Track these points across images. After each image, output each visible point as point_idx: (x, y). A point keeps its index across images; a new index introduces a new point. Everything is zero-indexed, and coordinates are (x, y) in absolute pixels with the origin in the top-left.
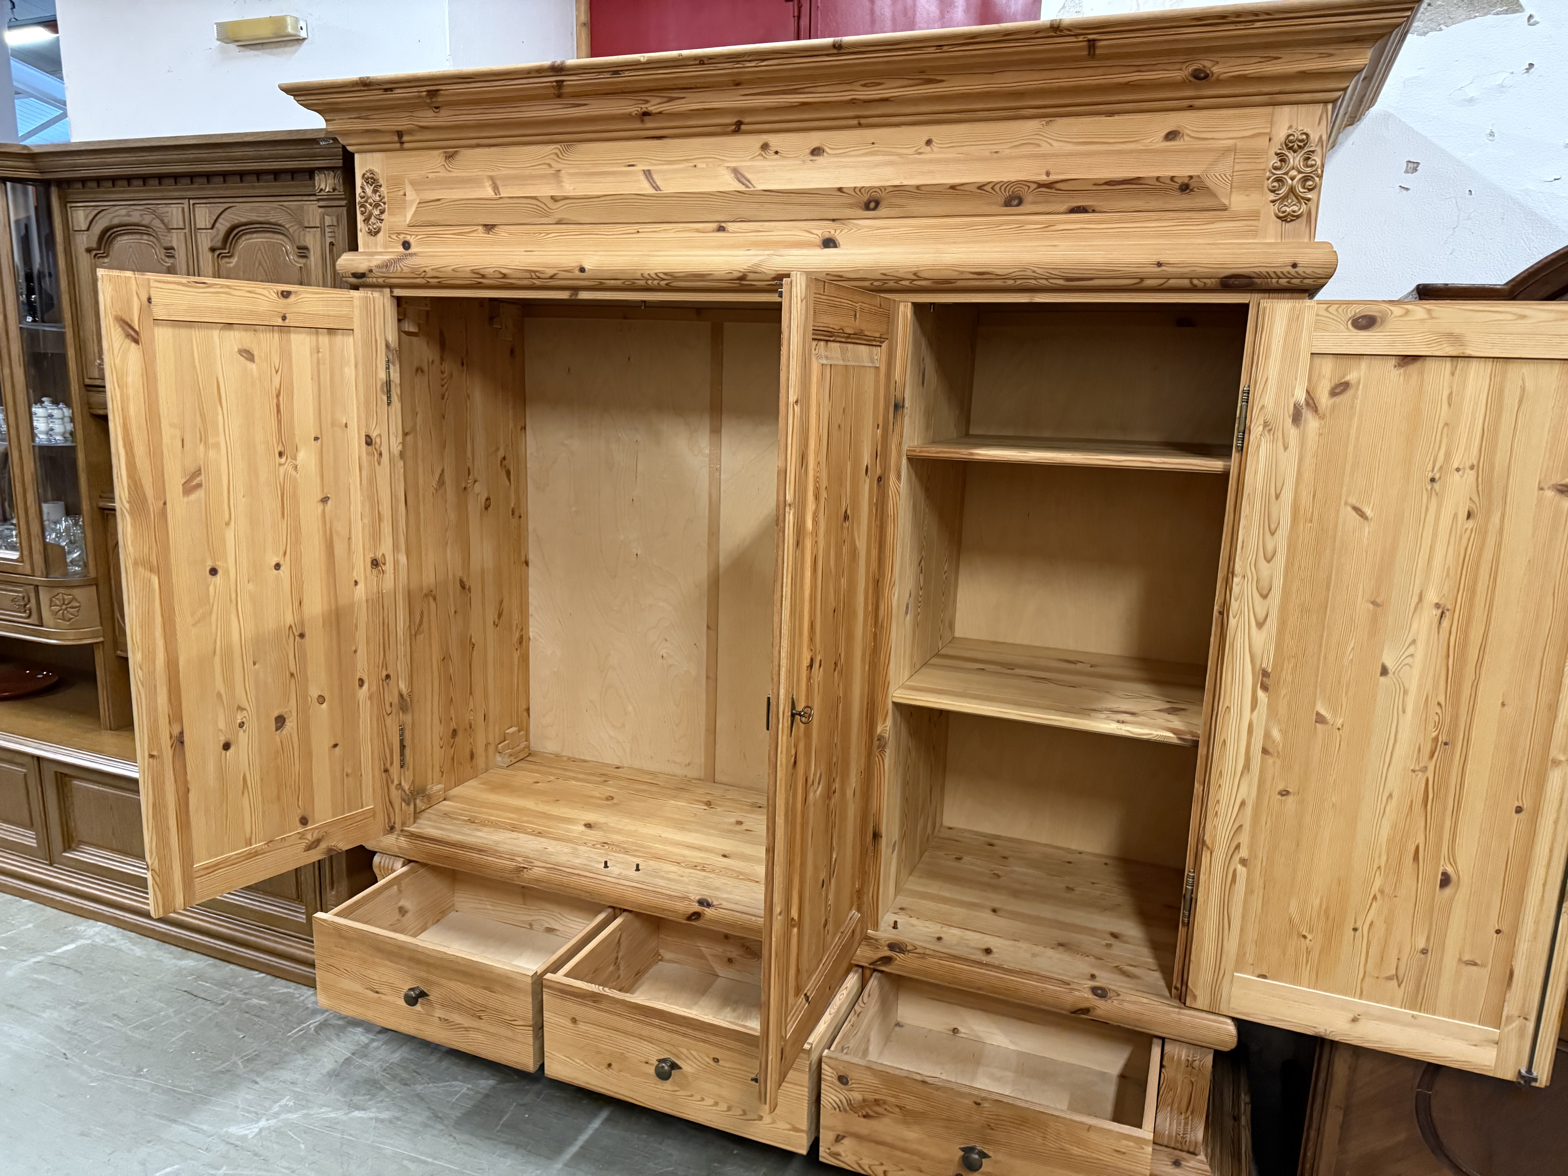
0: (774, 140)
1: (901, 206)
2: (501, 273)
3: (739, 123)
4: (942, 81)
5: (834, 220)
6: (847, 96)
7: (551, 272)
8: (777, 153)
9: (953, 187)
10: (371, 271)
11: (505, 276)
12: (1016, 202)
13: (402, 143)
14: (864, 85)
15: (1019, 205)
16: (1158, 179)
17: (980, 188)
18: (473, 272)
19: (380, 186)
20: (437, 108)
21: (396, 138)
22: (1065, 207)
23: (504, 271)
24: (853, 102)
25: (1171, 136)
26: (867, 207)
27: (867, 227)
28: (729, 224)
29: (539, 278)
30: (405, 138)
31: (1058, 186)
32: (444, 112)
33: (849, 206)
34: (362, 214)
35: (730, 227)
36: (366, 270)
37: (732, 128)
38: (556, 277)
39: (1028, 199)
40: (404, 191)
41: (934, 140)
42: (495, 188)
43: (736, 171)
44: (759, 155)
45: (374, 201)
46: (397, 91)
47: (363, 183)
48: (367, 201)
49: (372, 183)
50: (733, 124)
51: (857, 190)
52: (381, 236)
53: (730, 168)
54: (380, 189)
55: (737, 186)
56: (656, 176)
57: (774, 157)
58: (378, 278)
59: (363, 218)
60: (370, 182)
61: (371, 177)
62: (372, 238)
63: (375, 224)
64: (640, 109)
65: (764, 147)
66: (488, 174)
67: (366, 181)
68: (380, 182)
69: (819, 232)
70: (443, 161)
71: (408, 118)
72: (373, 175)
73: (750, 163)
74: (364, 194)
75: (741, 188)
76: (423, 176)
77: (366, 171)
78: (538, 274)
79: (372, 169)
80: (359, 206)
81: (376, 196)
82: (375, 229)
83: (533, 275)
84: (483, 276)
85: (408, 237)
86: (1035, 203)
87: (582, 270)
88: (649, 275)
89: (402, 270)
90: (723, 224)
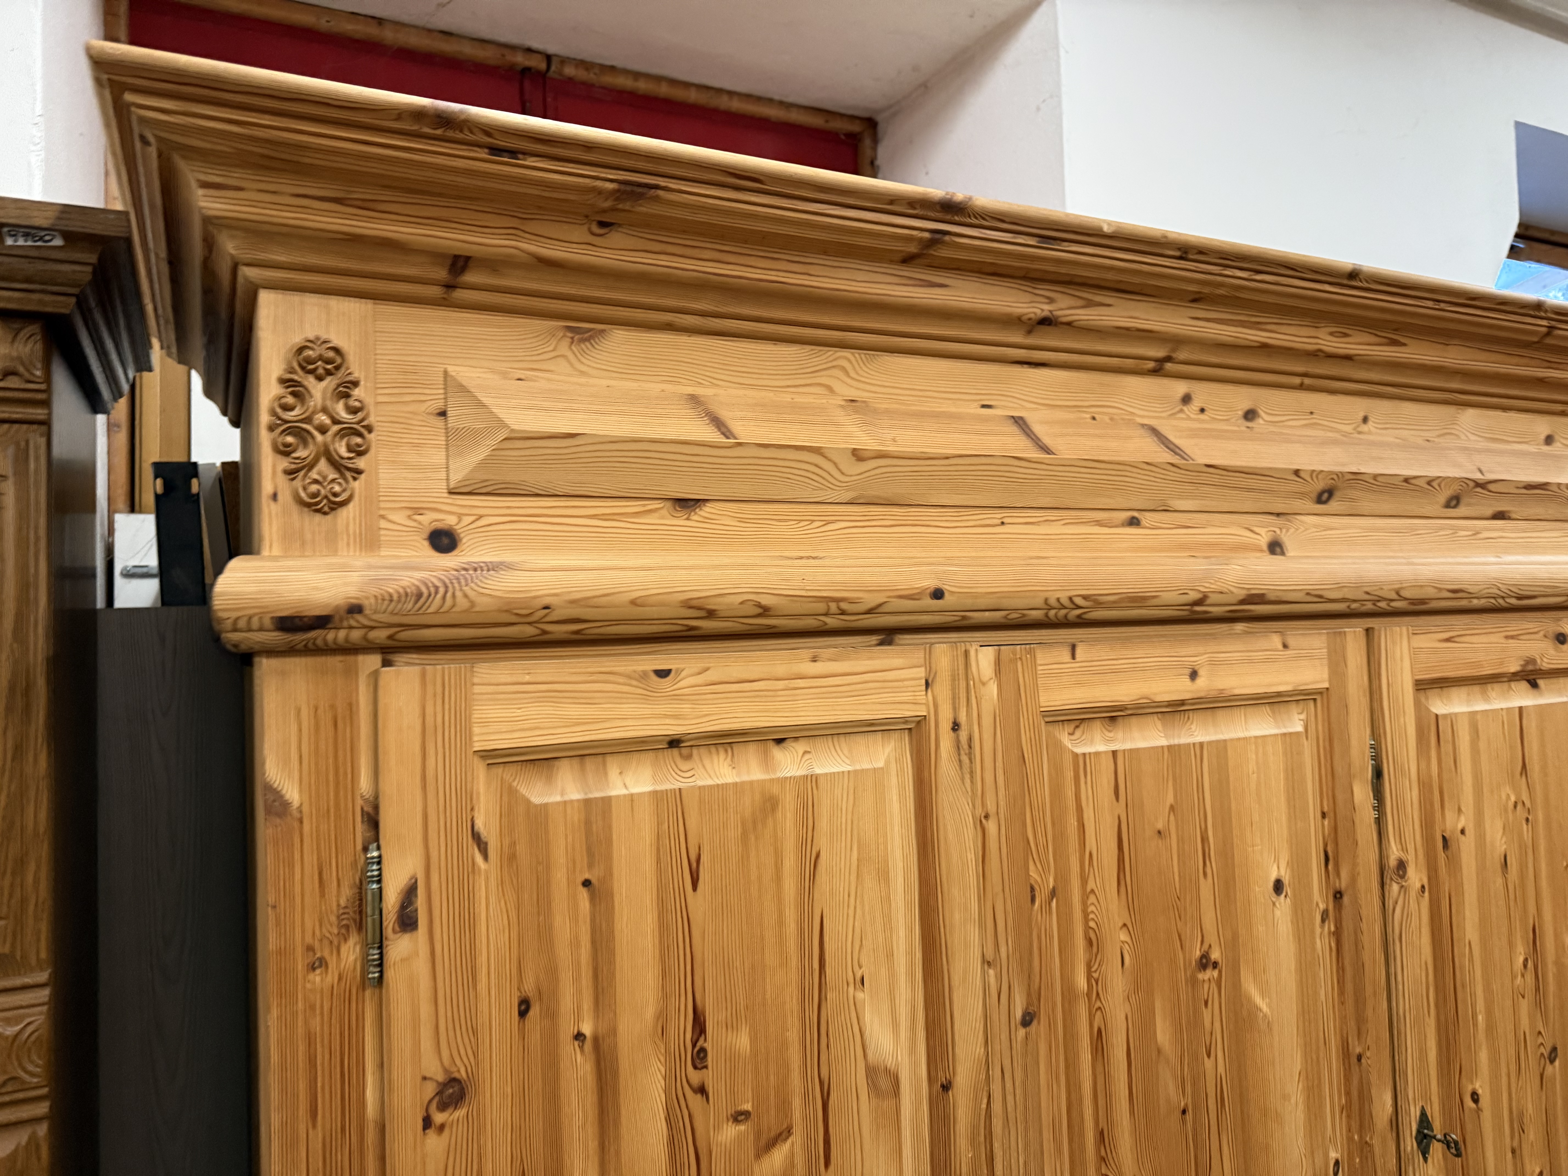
0: (1202, 392)
1: (1352, 500)
2: (759, 605)
3: (1168, 359)
4: (1404, 345)
5: (1278, 515)
6: (1310, 344)
7: (871, 600)
8: (1202, 410)
9: (1407, 480)
10: (355, 609)
11: (765, 611)
12: (1454, 503)
13: (450, 287)
14: (1331, 334)
15: (1455, 507)
16: (1559, 485)
17: (1429, 483)
18: (688, 604)
19: (355, 384)
20: (602, 224)
21: (442, 274)
22: (1489, 512)
23: (765, 600)
24: (1316, 355)
25: (1549, 440)
26: (1320, 500)
27: (1315, 526)
28: (1147, 514)
29: (843, 613)
30: (471, 277)
31: (1491, 487)
32: (616, 238)
33: (1302, 495)
34: (284, 451)
35: (1147, 518)
36: (337, 608)
37: (1151, 365)
38: (880, 610)
39: (1464, 500)
40: (440, 404)
41: (1371, 419)
42: (718, 423)
43: (1154, 431)
44: (1181, 411)
45: (336, 422)
46: (530, 162)
47: (292, 371)
48: (308, 420)
49: (329, 373)
50: (1156, 360)
51: (1314, 475)
52: (344, 514)
53: (1143, 425)
54: (356, 392)
55: (1167, 457)
56: (1038, 429)
57: (1202, 416)
58: (372, 628)
59: (284, 463)
60: (321, 371)
61: (320, 358)
62: (318, 517)
63: (333, 481)
64: (1038, 311)
65: (1186, 399)
66: (690, 390)
67: (303, 368)
68: (356, 375)
69: (1262, 531)
70: (564, 348)
71: (514, 231)
72: (331, 354)
73: (1174, 422)
74: (290, 400)
75: (1175, 460)
76: (504, 375)
77: (297, 339)
78: (844, 606)
79: (324, 336)
80: (271, 428)
81: (340, 410)
82: (335, 495)
83: (833, 607)
84: (711, 614)
85: (450, 521)
86: (1469, 505)
87: (938, 594)
88: (1058, 600)
89: (473, 604)
90: (1136, 514)
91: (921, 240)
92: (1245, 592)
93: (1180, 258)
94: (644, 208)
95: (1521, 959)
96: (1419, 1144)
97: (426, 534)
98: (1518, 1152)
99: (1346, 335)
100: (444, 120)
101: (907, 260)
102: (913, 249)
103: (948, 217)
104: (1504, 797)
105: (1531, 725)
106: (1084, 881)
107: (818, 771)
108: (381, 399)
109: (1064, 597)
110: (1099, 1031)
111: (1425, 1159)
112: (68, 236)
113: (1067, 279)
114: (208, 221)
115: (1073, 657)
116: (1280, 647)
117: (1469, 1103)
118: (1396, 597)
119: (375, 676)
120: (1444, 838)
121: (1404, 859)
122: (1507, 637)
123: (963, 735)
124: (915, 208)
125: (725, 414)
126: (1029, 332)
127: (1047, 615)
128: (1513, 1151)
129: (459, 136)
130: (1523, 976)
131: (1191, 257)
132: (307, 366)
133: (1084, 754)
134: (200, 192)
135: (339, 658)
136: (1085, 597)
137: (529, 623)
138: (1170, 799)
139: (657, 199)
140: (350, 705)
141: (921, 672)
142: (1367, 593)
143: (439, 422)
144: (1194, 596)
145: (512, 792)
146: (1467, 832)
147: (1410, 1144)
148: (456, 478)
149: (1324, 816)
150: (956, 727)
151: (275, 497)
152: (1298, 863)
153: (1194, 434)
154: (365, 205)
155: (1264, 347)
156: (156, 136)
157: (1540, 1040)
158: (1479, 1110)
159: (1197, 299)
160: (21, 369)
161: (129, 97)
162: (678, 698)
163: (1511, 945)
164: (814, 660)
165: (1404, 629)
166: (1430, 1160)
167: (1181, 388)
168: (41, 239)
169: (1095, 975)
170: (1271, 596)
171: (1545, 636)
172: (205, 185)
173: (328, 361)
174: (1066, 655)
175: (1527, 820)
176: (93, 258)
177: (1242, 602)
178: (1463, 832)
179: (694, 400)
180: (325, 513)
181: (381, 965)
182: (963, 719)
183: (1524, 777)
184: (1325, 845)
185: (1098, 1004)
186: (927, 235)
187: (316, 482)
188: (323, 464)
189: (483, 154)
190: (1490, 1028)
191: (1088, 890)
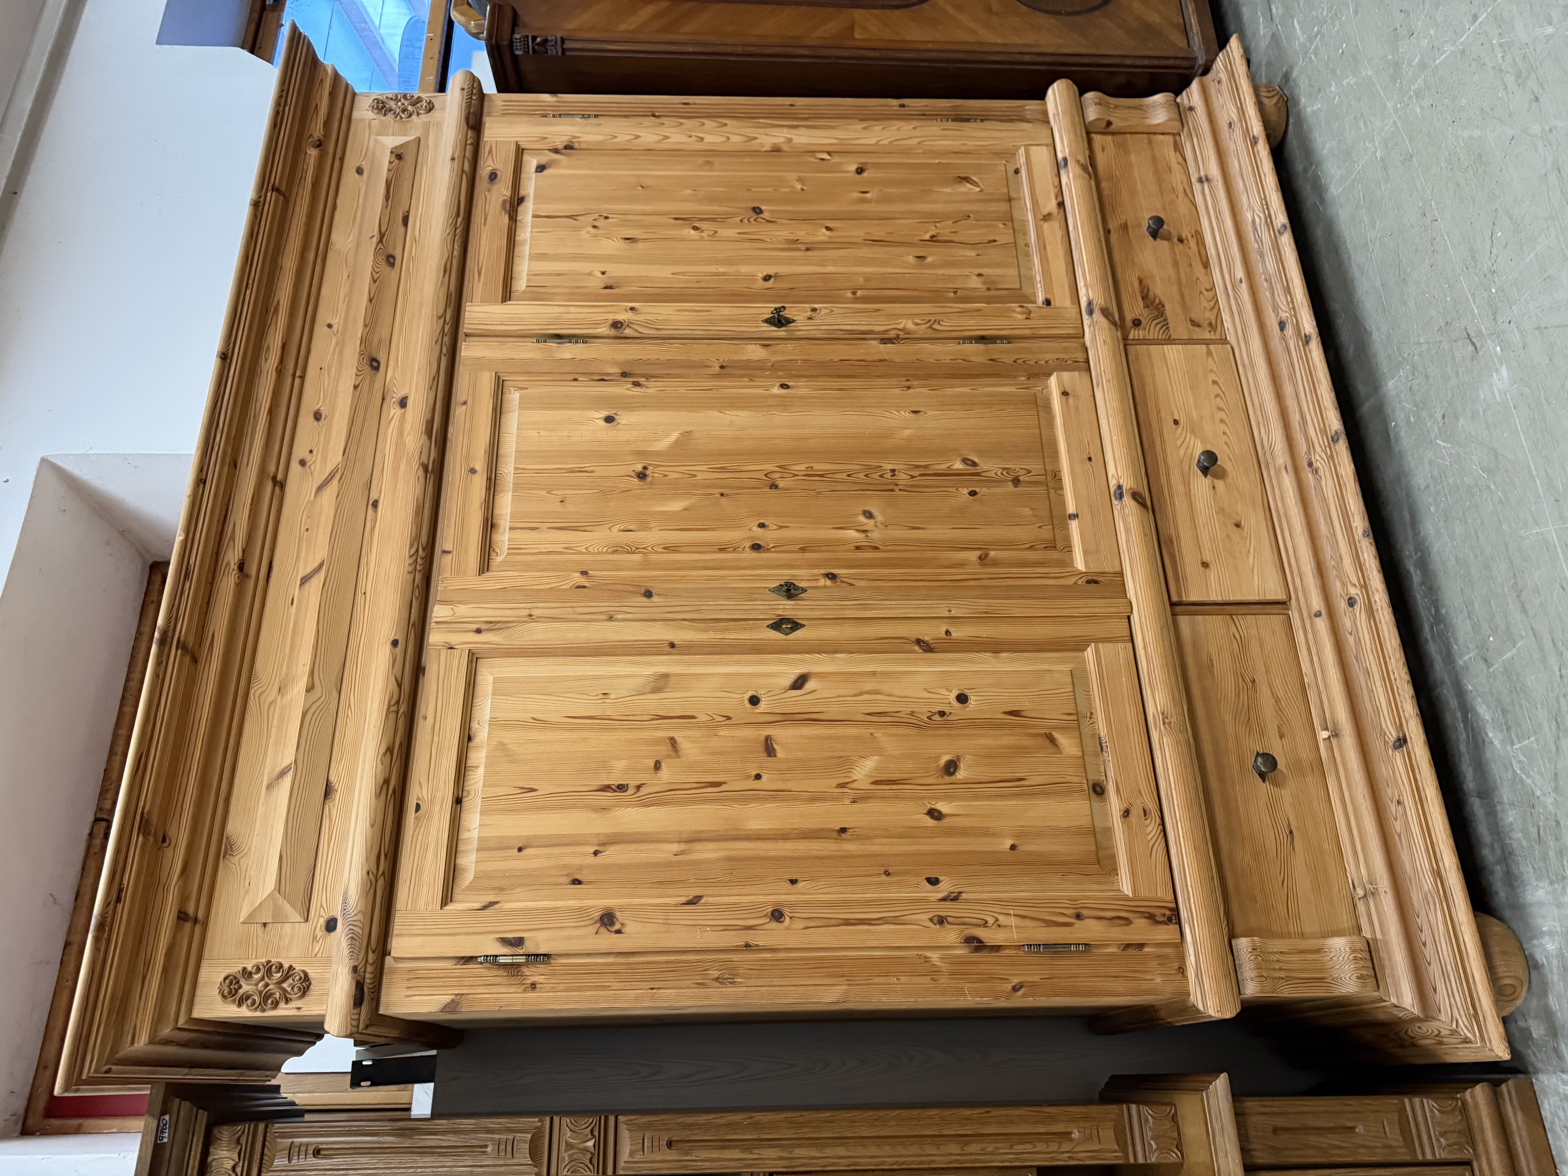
0: (299, 452)
1: (380, 342)
2: (385, 754)
3: (274, 479)
4: (279, 301)
5: (383, 399)
6: (272, 375)
7: (393, 685)
8: (311, 451)
9: (371, 300)
10: (355, 969)
11: (390, 750)
12: (391, 260)
13: (196, 921)
14: (266, 360)
15: (394, 258)
16: (389, 170)
17: (375, 282)
18: (378, 795)
19: (244, 969)
20: (164, 840)
21: (188, 925)
22: (402, 229)
23: (383, 749)
24: (280, 372)
25: (360, 171)
26: (377, 369)
27: (394, 372)
28: (371, 495)
29: (398, 702)
30: (191, 910)
31: (383, 230)
32: (172, 833)
33: (372, 382)
34: (275, 1005)
35: (374, 496)
36: (353, 978)
37: (277, 489)
38: (399, 680)
39: (390, 251)
40: (259, 925)
41: (329, 321)
42: (283, 774)
43: (320, 488)
44: (309, 468)
45: (263, 979)
46: (125, 882)
47: (234, 1001)
48: (260, 992)
49: (238, 982)
50: (274, 486)
51: (359, 373)
52: (312, 974)
53: (315, 496)
54: (249, 968)
55: (335, 482)
56: (309, 570)
57: (315, 452)
58: (367, 961)
59: (282, 1005)
60: (236, 986)
61: (229, 986)
62: (312, 987)
63: (293, 980)
64: (234, 572)
65: (303, 463)
66: (264, 788)
67: (234, 995)
68: (240, 969)
69: (393, 411)
70: (235, 860)
71: (165, 889)
72: (227, 981)
73: (316, 474)
74: (249, 1002)
75: (338, 476)
76: (247, 892)
77: (219, 998)
78: (393, 702)
79: (218, 985)
80: (264, 1011)
81: (256, 977)
82: (300, 979)
83: (393, 708)
84: (386, 782)
85: (322, 921)
86: (394, 247)
87: (395, 643)
88: (410, 565)
89: (360, 912)
90: (371, 502)
91: (182, 655)
92: (423, 436)
93: (205, 483)
94: (154, 819)
95: (693, 232)
96: (782, 325)
97: (328, 934)
98: (809, 246)
99: (268, 348)
100: (101, 926)
101: (195, 660)
102: (187, 659)
103: (169, 640)
104: (587, 236)
105: (547, 208)
106: (581, 553)
107: (488, 717)
108: (254, 956)
109: (409, 561)
110: (664, 548)
111: (794, 321)
112: (163, 1113)
113: (214, 555)
114: (152, 1041)
115: (449, 552)
116: (464, 407)
117: (770, 284)
118: (442, 319)
119: (397, 959)
120: (605, 288)
121: (610, 322)
122: (485, 224)
123: (484, 627)
124: (162, 662)
125: (278, 770)
126: (248, 576)
127: (420, 571)
128: (807, 249)
129: (109, 919)
130: (703, 231)
131: (204, 477)
132: (233, 993)
133: (508, 549)
134: (136, 1045)
135: (384, 977)
136: (411, 547)
137: (376, 882)
138: (544, 493)
139: (148, 813)
140: (409, 971)
141: (444, 652)
142: (437, 342)
143: (269, 927)
144: (421, 472)
145: (468, 888)
146: (604, 270)
147: (781, 332)
148: (298, 918)
149: (575, 380)
150: (478, 631)
151: (299, 1008)
152: (597, 402)
153: (324, 460)
154: (147, 965)
155: (271, 412)
156: (105, 1065)
157: (746, 221)
158: (776, 276)
159: (235, 464)
160: (237, 1136)
161: (84, 1077)
162: (433, 798)
163: (683, 239)
164: (425, 718)
165: (467, 308)
166: (795, 318)
167: (295, 466)
168: (165, 1125)
169: (634, 549)
170: (429, 416)
171: (489, 191)
172: (133, 1043)
173: (231, 983)
174: (449, 556)
175: (606, 218)
176: (177, 1101)
177: (430, 437)
178: (603, 273)
179: (269, 787)
180: (310, 984)
181: (538, 955)
182: (475, 627)
183: (578, 218)
184: (594, 380)
185: (650, 548)
186: (179, 652)
187: (293, 988)
188: (285, 985)
189: (120, 906)
190: (728, 262)
191: (585, 551)
